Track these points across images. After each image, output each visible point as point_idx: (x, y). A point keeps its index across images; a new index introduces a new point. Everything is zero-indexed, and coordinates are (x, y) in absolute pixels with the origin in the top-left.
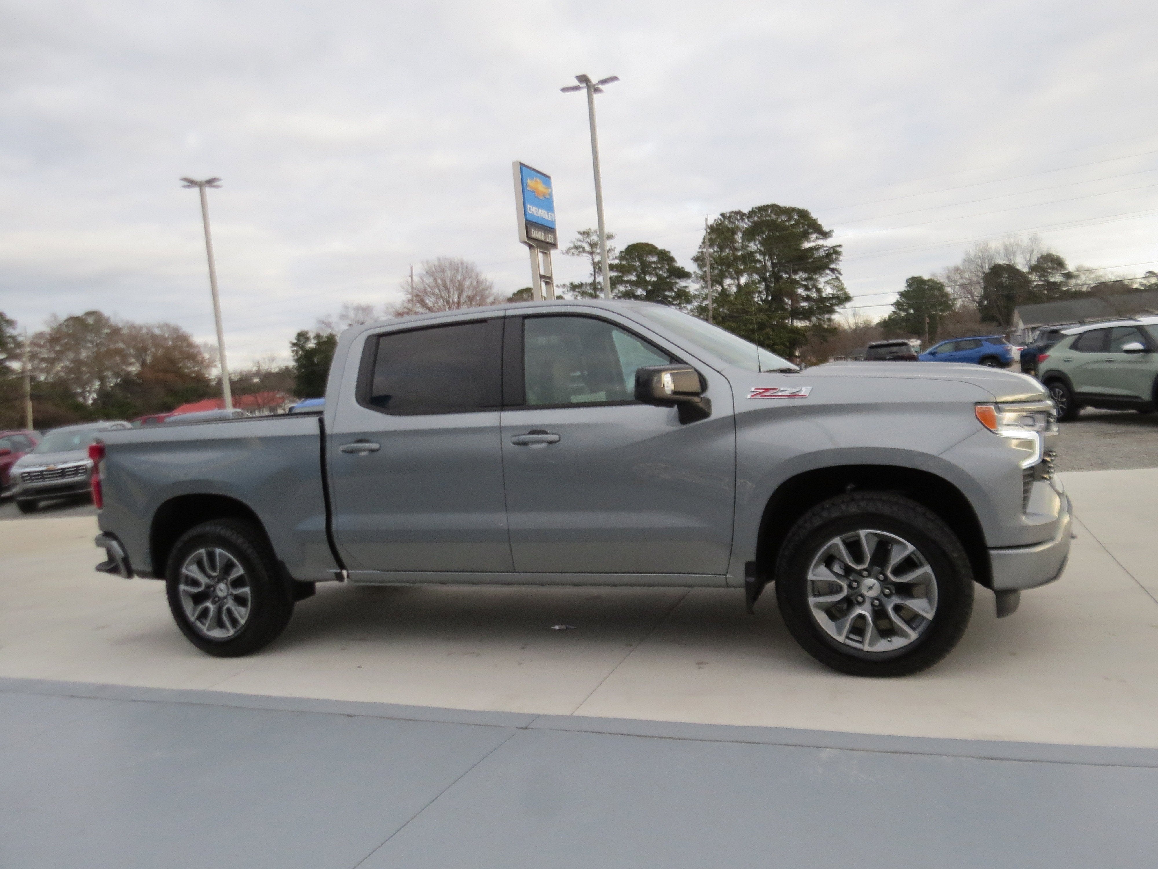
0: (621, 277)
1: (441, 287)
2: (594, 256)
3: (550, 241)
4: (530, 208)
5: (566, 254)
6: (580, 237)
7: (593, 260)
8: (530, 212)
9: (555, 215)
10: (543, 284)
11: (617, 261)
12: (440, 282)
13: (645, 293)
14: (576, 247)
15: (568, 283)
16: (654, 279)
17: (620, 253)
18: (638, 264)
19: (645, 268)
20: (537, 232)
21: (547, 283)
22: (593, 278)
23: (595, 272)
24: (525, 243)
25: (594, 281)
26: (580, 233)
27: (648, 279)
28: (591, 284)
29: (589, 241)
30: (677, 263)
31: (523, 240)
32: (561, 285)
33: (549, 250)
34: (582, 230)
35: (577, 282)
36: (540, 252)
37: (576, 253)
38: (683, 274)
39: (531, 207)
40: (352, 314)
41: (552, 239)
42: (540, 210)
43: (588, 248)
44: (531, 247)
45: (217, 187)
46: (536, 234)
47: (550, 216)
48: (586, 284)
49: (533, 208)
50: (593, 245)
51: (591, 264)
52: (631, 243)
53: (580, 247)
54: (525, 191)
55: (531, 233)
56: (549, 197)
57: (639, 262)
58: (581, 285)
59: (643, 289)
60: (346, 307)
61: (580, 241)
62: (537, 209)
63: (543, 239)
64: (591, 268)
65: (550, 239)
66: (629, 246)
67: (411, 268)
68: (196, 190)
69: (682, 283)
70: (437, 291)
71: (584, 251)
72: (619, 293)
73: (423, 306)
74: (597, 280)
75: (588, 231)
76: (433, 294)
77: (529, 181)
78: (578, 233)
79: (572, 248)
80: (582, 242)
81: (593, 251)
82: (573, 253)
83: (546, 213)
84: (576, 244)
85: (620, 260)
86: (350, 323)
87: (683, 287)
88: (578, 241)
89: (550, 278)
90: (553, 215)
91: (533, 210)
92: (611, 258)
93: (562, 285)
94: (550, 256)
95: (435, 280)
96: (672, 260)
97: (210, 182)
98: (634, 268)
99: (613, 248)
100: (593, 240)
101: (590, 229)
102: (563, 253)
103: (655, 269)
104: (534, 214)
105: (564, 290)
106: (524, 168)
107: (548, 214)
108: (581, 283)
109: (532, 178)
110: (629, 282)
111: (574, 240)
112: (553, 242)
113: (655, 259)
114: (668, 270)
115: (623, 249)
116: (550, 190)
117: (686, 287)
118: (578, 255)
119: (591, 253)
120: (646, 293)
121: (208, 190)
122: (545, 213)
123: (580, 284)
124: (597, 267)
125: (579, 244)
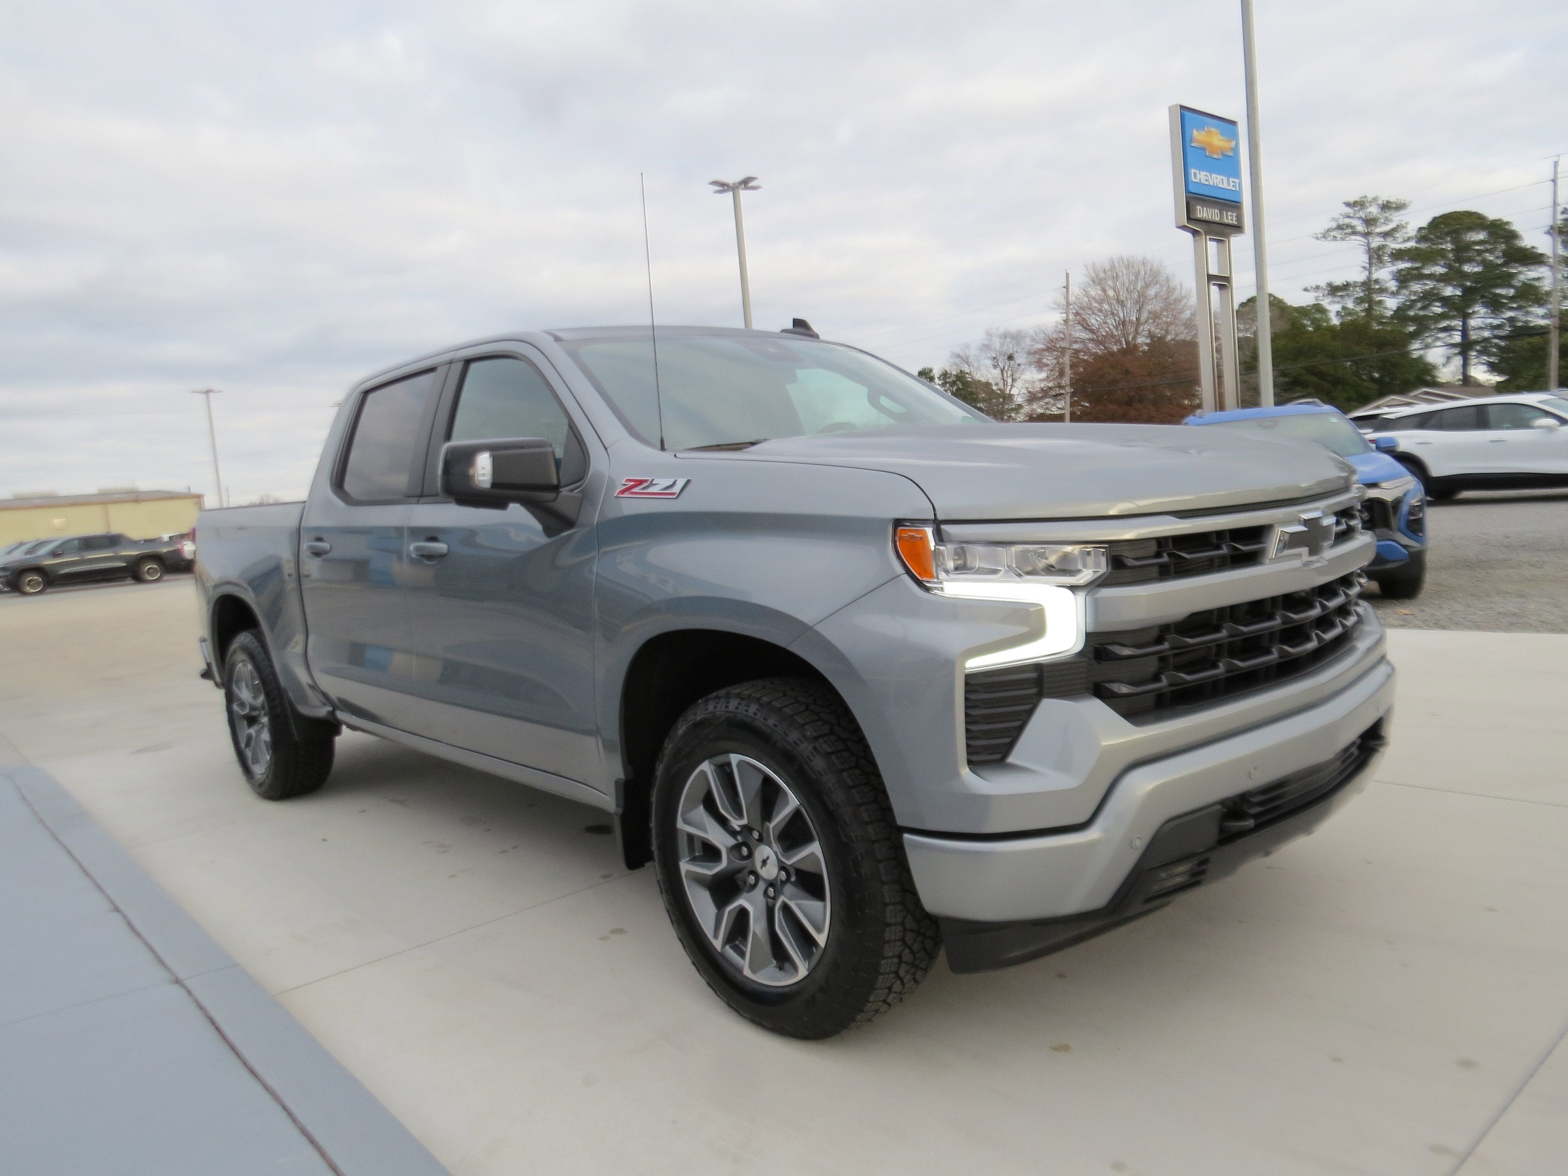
0: (1417, 268)
1: (1114, 302)
2: (1370, 238)
3: (1230, 222)
4: (1195, 174)
5: (1323, 240)
6: (1349, 210)
7: (1368, 244)
8: (1194, 180)
9: (1241, 181)
10: (1214, 289)
11: (1412, 244)
12: (1111, 293)
13: (1459, 293)
14: (1340, 227)
15: (1323, 284)
16: (1478, 269)
17: (1418, 232)
18: (1449, 246)
19: (1462, 252)
20: (1207, 210)
21: (1221, 287)
22: (1367, 273)
23: (1370, 264)
24: (1184, 228)
25: (1369, 278)
26: (1348, 204)
27: (1468, 269)
28: (1364, 284)
29: (1363, 216)
30: (1522, 239)
31: (1181, 225)
32: (1311, 287)
33: (1227, 236)
34: (1352, 200)
35: (1338, 281)
36: (1211, 239)
37: (1339, 236)
38: (1531, 258)
39: (1198, 173)
40: (996, 343)
41: (1235, 219)
42: (1214, 175)
43: (1360, 227)
44: (1195, 233)
45: (754, 188)
46: (1203, 213)
47: (1232, 184)
48: (1355, 285)
49: (1201, 173)
50: (1370, 222)
51: (1365, 252)
52: (1438, 212)
53: (1349, 226)
54: (1189, 150)
55: (1195, 211)
56: (1230, 154)
57: (1452, 242)
58: (1346, 287)
59: (1454, 286)
60: (989, 334)
61: (1349, 217)
62: (1208, 174)
63: (1217, 219)
64: (1365, 258)
65: (1230, 218)
66: (1435, 219)
67: (1067, 275)
68: (729, 195)
69: (1529, 274)
70: (1106, 306)
71: (1354, 233)
72: (1410, 294)
73: (1086, 328)
74: (1375, 276)
75: (1362, 199)
76: (1100, 310)
77: (1195, 132)
78: (1344, 205)
79: (1334, 229)
80: (1352, 218)
81: (1370, 230)
82: (1335, 237)
83: (1225, 179)
84: (1341, 223)
85: (1417, 242)
86: (994, 355)
87: (1534, 279)
88: (1344, 218)
89: (1227, 279)
90: (1237, 181)
91: (1201, 177)
92: (1400, 240)
93: (1314, 287)
94: (1229, 246)
95: (1104, 290)
96: (1513, 236)
97: (746, 183)
98: (1442, 253)
99: (1403, 223)
100: (1370, 213)
101: (1366, 197)
102: (1317, 238)
103: (1480, 253)
104: (1202, 182)
105: (1316, 294)
106: (1187, 114)
107: (1228, 181)
108: (1347, 282)
109: (1200, 127)
110: (1430, 277)
111: (1337, 216)
112: (1235, 223)
113: (1481, 236)
114: (1505, 254)
115: (1424, 223)
116: (1233, 144)
117: (1538, 279)
118: (1343, 239)
119: (1366, 235)
120: (1462, 292)
121: (744, 194)
122: (1222, 180)
123: (1345, 283)
124: (1376, 256)
125: (1347, 221)
